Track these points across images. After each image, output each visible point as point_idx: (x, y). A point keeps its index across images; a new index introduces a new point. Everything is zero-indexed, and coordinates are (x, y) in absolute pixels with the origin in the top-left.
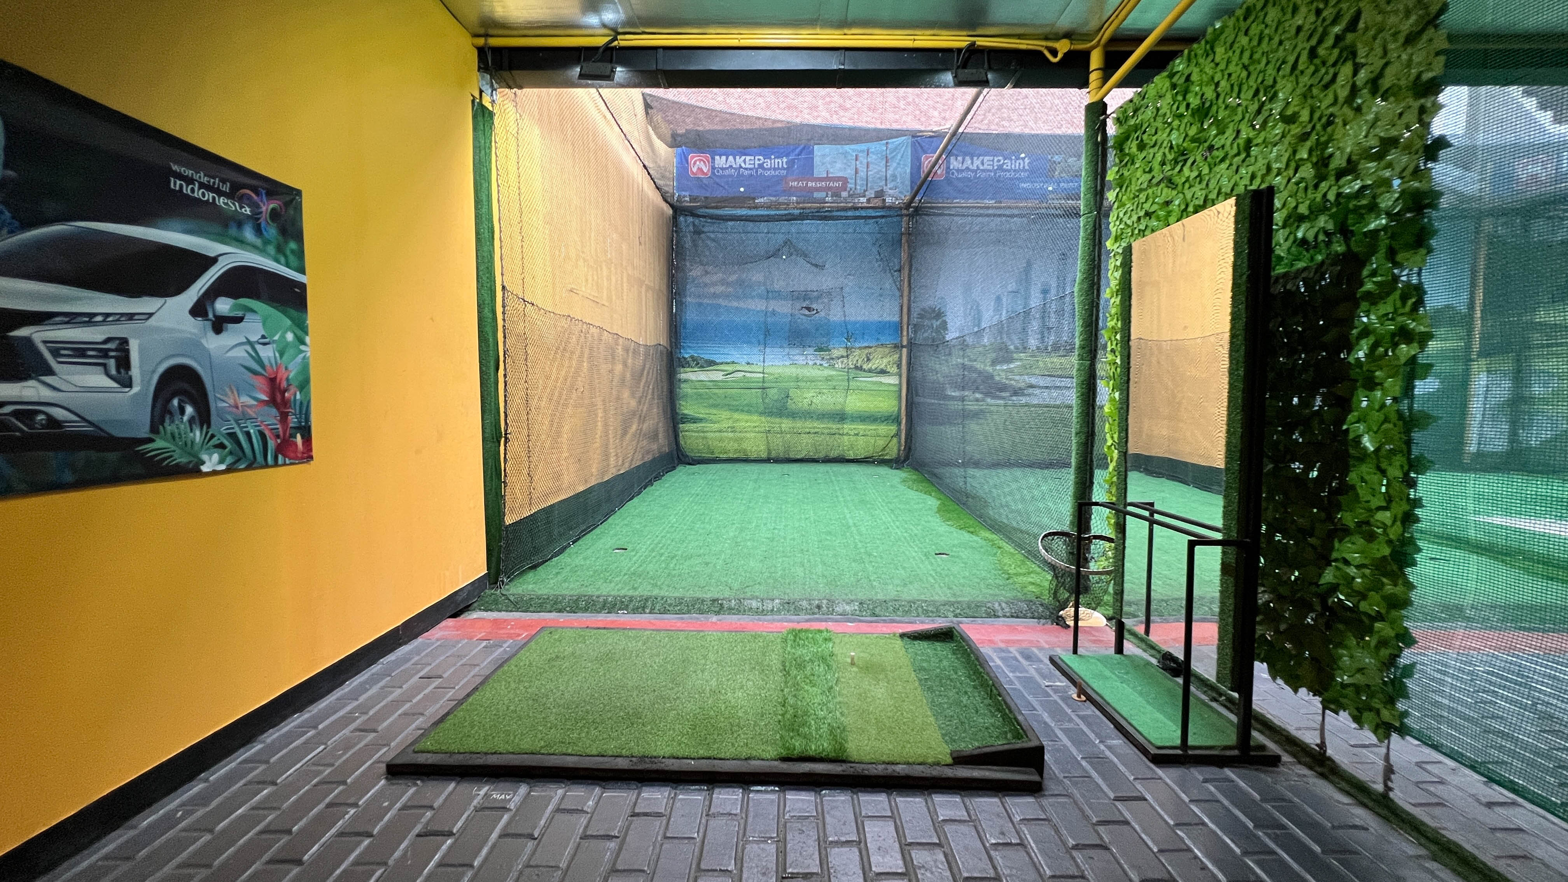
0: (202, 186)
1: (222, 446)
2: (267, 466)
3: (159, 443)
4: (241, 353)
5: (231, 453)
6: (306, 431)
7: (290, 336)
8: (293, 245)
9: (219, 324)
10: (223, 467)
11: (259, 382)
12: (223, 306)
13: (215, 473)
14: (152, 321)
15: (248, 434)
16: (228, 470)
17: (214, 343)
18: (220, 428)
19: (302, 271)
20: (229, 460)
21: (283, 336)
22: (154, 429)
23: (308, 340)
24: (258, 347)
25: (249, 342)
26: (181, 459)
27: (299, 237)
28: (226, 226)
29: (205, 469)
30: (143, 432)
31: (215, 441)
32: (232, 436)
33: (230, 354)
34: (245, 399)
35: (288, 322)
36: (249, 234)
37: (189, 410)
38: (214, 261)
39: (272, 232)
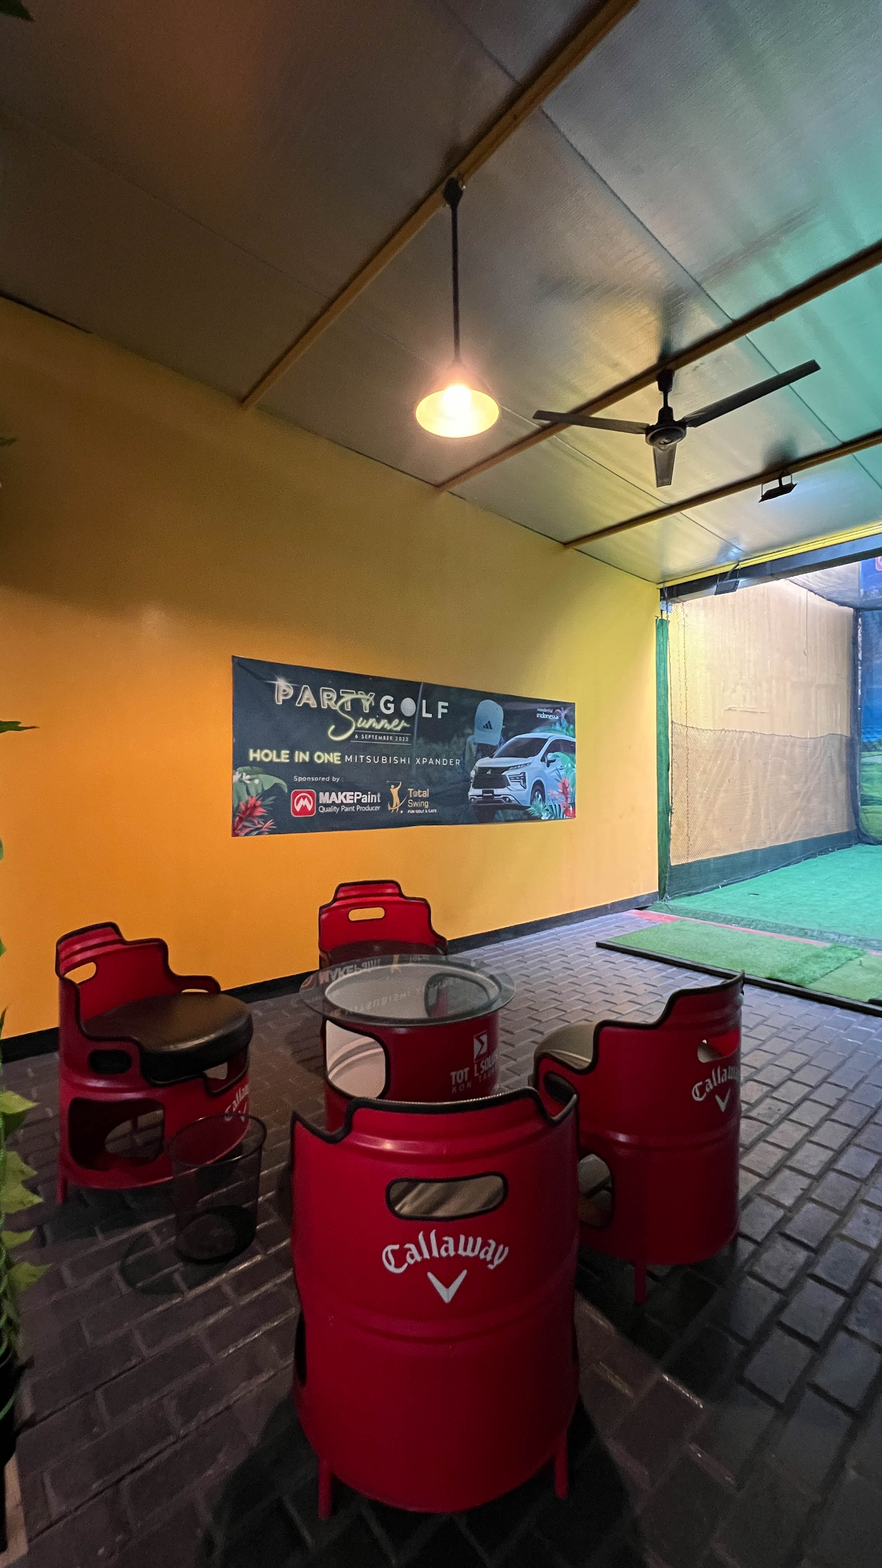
0: (545, 713)
1: (547, 810)
2: (560, 819)
3: (532, 808)
4: (554, 774)
5: (550, 813)
6: (573, 804)
7: (570, 765)
8: (572, 726)
9: (549, 763)
10: (547, 818)
11: (560, 785)
12: (550, 756)
13: (545, 820)
14: (531, 766)
15: (555, 805)
16: (549, 820)
17: (548, 771)
18: (548, 803)
19: (575, 737)
20: (549, 815)
21: (567, 765)
22: (531, 804)
23: (575, 766)
24: (560, 771)
25: (557, 769)
26: (537, 814)
27: (573, 723)
28: (551, 726)
29: (543, 818)
30: (529, 805)
31: (546, 808)
32: (551, 806)
33: (552, 774)
34: (556, 793)
35: (569, 759)
36: (558, 727)
37: (540, 796)
38: (546, 740)
39: (565, 723)
